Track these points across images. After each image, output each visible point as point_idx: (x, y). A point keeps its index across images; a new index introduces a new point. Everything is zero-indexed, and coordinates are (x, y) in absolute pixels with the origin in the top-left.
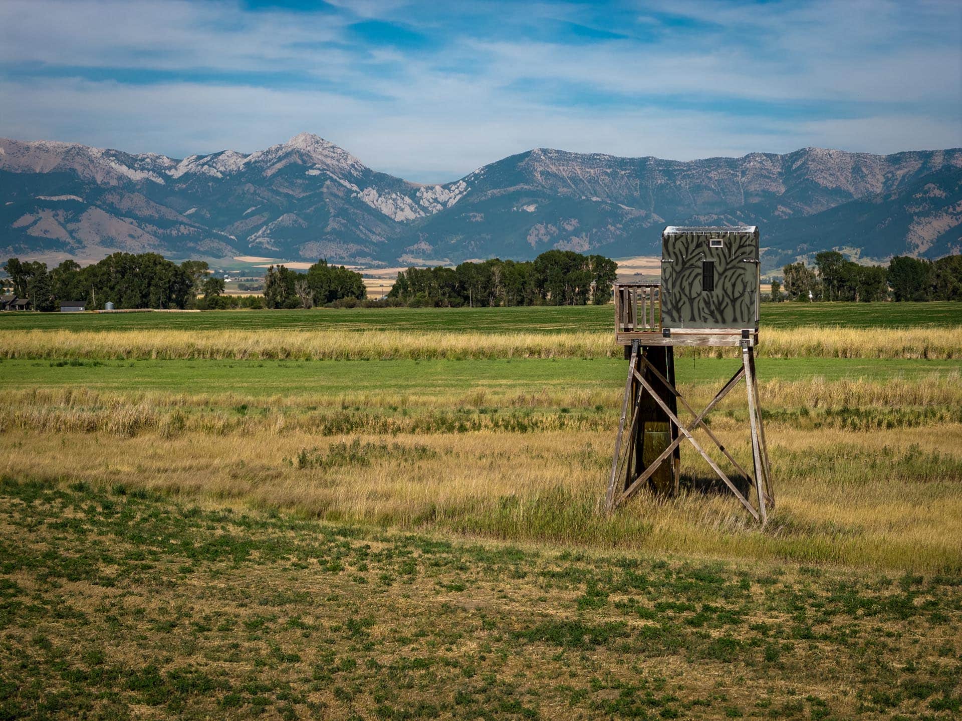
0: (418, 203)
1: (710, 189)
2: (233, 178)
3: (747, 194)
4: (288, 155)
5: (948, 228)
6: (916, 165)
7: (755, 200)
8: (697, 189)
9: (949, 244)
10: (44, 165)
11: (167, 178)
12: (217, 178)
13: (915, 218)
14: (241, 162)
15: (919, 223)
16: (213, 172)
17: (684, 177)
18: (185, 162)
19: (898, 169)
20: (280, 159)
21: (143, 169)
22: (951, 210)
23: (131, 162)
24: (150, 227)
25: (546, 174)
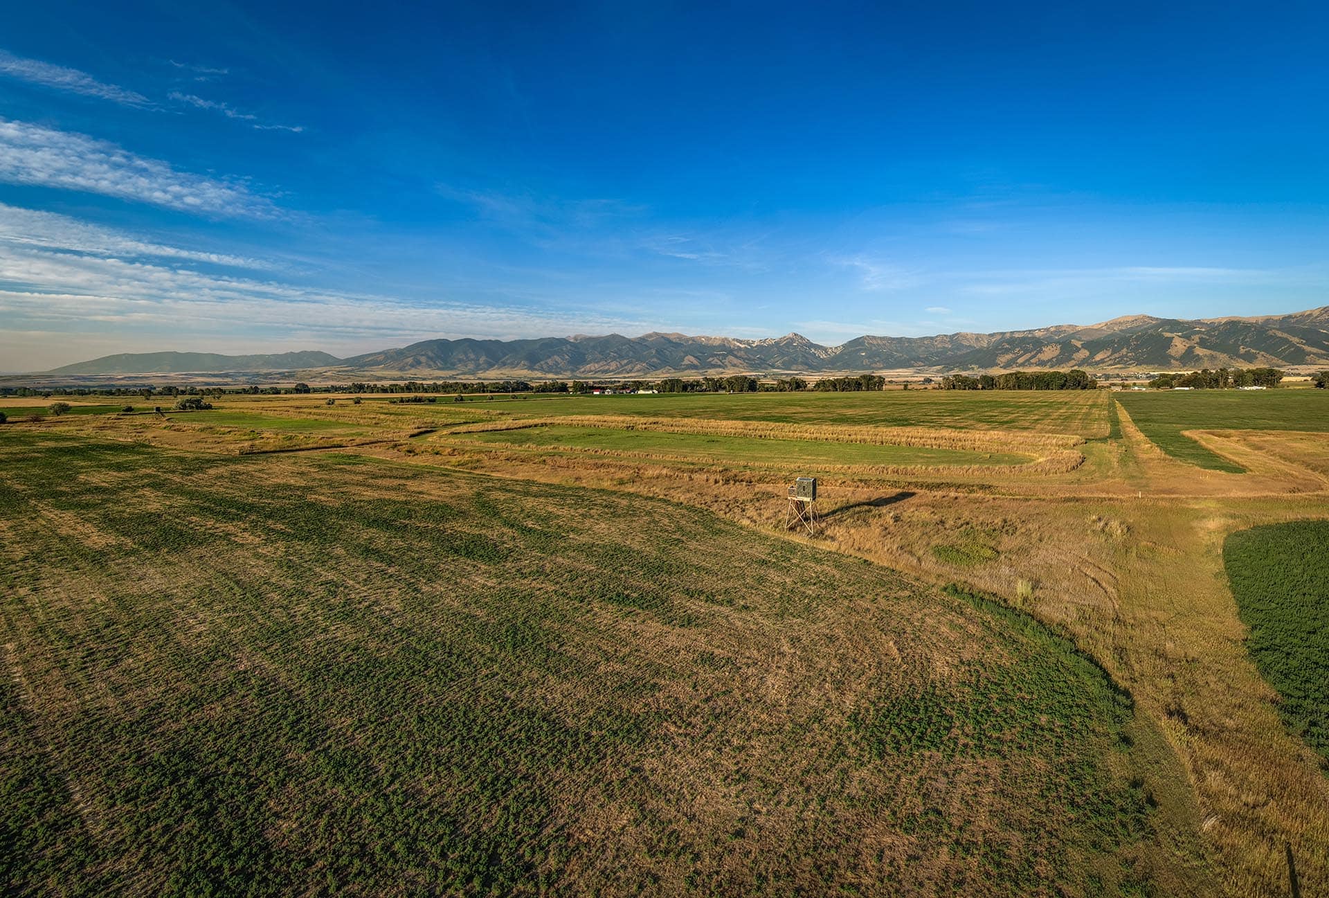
0: (827, 353)
1: (924, 347)
2: (772, 346)
3: (937, 348)
4: (787, 339)
5: (1011, 358)
6: (1000, 337)
7: (940, 350)
8: (920, 347)
10: (717, 343)
11: (751, 347)
12: (766, 346)
13: (1000, 355)
14: (774, 342)
15: (1001, 357)
16: (765, 344)
17: (915, 343)
18: (756, 342)
19: (993, 339)
20: (785, 340)
21: (744, 344)
22: (1013, 352)
23: (740, 342)
24: (746, 361)
25: (868, 343)
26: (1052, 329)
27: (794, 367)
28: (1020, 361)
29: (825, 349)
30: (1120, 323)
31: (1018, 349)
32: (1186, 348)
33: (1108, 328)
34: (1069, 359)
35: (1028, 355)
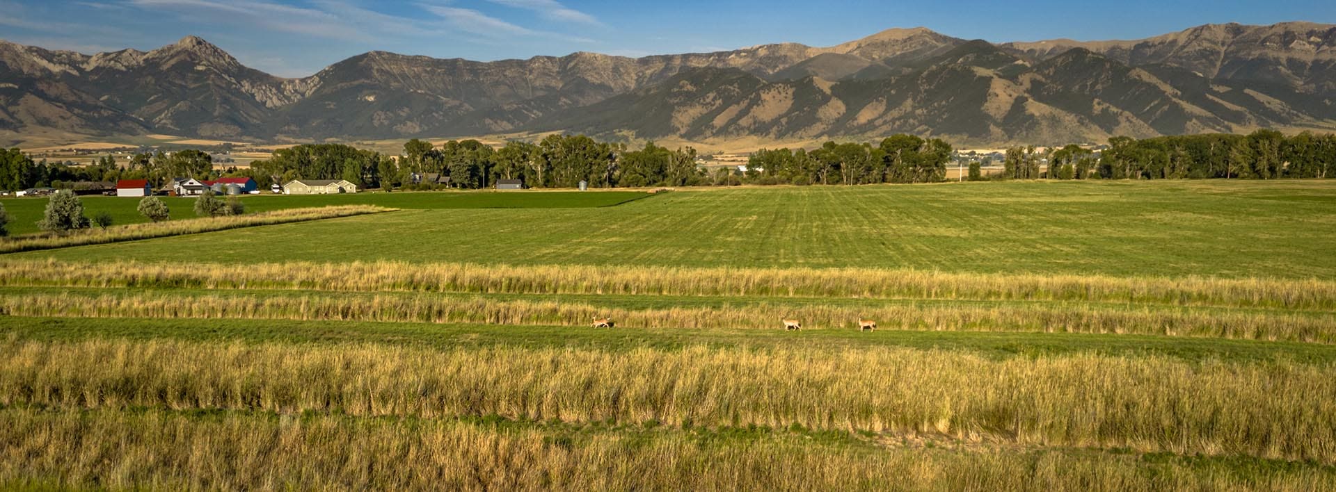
0: (283, 93)
1: (506, 84)
2: (135, 72)
3: (534, 89)
4: (178, 53)
5: (700, 115)
6: (661, 66)
7: (541, 93)
8: (497, 84)
9: (703, 128)
11: (81, 71)
12: (122, 71)
13: (676, 107)
14: (141, 59)
15: (679, 112)
16: (119, 66)
17: (486, 75)
18: (94, 58)
19: (647, 69)
20: (172, 57)
21: (61, 63)
22: (702, 101)
23: (49, 56)
24: (76, 111)
25: (381, 71)
26: (762, 53)
27: (206, 129)
28: (719, 121)
29: (277, 84)
30: (883, 44)
31: (711, 95)
32: (1012, 101)
33: (862, 54)
34: (812, 120)
35: (733, 110)
